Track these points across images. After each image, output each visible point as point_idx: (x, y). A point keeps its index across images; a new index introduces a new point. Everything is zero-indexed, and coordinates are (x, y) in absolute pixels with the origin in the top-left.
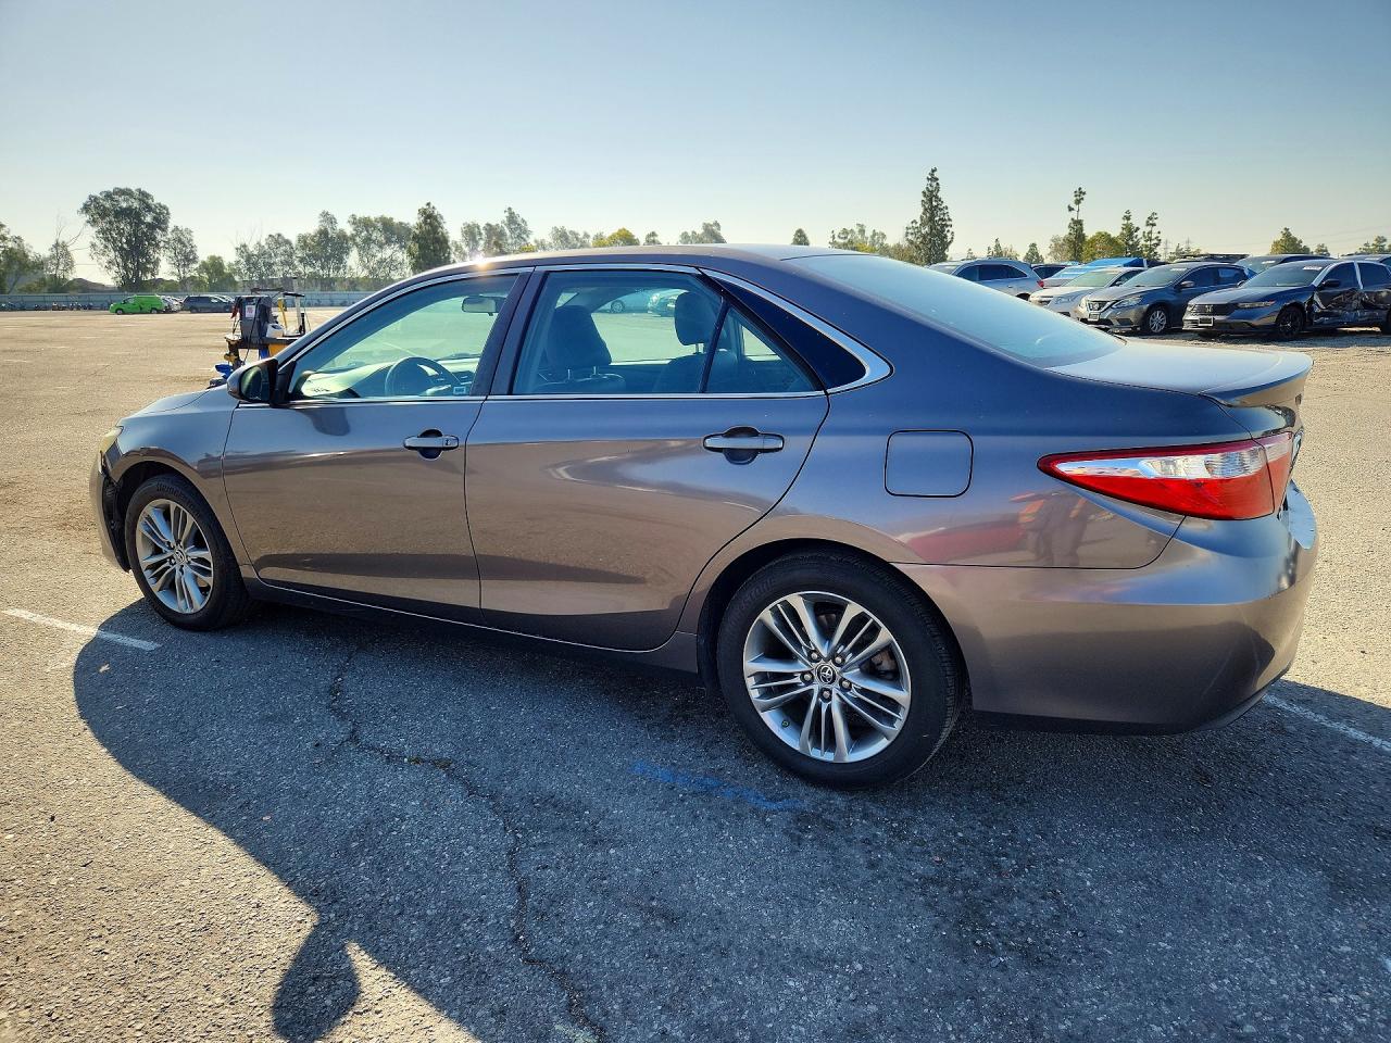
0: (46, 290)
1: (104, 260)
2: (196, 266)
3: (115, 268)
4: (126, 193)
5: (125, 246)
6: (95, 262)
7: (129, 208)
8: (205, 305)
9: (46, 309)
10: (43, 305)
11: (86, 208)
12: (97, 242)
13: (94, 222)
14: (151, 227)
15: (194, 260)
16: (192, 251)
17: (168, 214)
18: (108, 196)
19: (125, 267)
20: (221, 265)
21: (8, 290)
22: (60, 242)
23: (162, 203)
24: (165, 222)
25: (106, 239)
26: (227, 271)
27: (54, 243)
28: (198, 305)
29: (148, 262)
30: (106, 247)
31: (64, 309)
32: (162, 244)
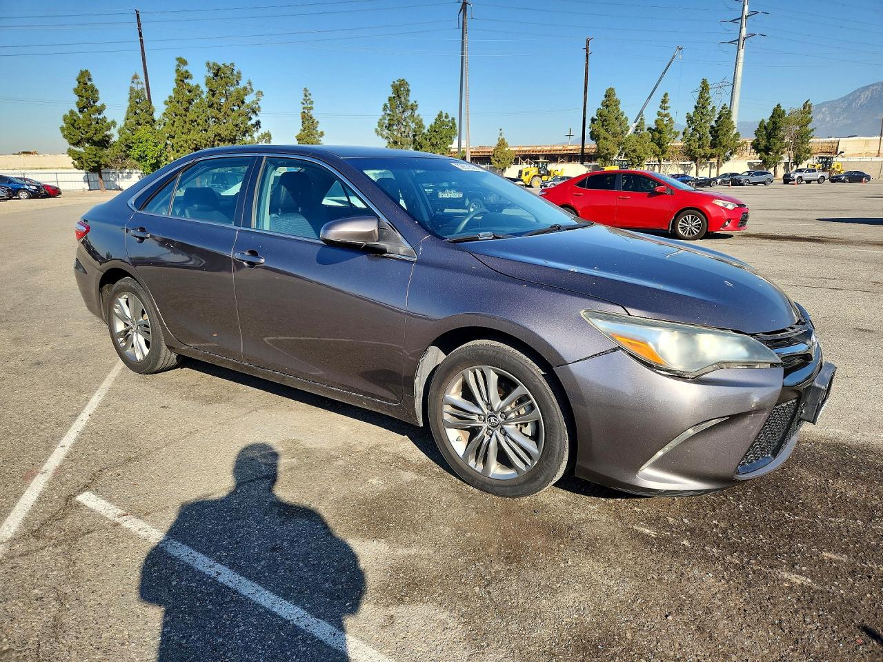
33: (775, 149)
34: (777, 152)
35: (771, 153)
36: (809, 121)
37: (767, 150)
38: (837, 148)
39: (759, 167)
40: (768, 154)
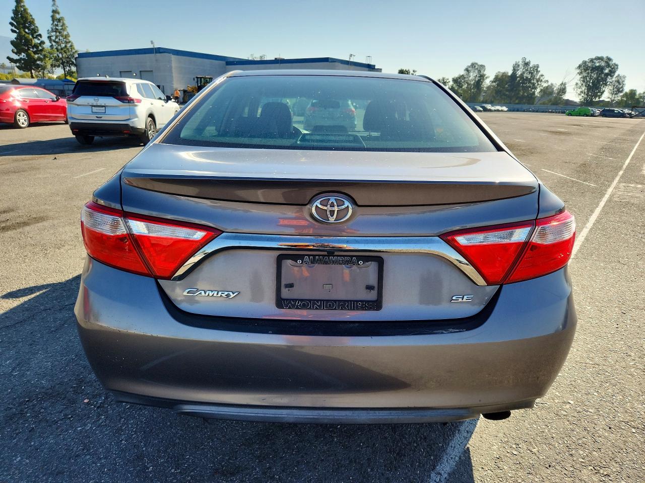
0: (550, 104)
1: (579, 90)
2: (621, 94)
3: (583, 95)
4: (601, 59)
5: (591, 84)
6: (575, 91)
7: (599, 66)
8: (611, 114)
9: (546, 112)
10: (545, 110)
11: (580, 67)
12: (579, 82)
13: (580, 73)
14: (607, 75)
15: (621, 92)
16: (622, 87)
17: (617, 68)
18: (592, 61)
19: (587, 95)
20: (635, 94)
21: (535, 103)
22: (564, 82)
23: (616, 63)
24: (614, 72)
25: (584, 81)
26: (637, 97)
27: (561, 83)
28: (607, 113)
29: (599, 92)
30: (582, 85)
31: (553, 112)
32: (608, 83)
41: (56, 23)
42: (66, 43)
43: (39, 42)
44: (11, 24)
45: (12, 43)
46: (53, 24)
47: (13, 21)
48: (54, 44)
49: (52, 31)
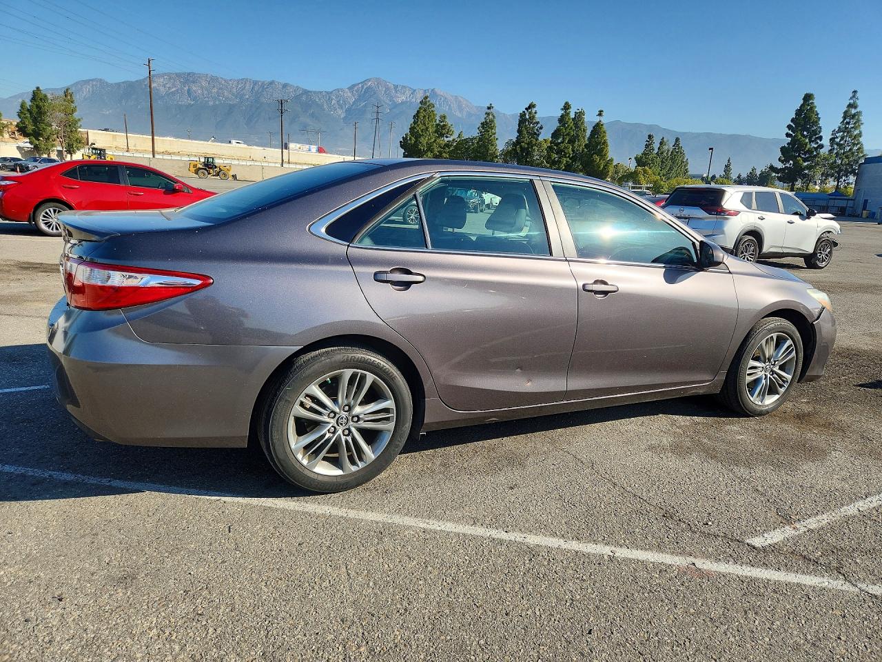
33: (45, 135)
34: (48, 139)
35: (41, 139)
36: (73, 111)
37: (36, 134)
38: (87, 139)
39: (30, 152)
40: (39, 140)
41: (848, 120)
42: (854, 144)
43: (816, 146)
44: (789, 127)
45: (783, 149)
46: (843, 122)
47: (792, 124)
48: (836, 146)
49: (840, 130)
